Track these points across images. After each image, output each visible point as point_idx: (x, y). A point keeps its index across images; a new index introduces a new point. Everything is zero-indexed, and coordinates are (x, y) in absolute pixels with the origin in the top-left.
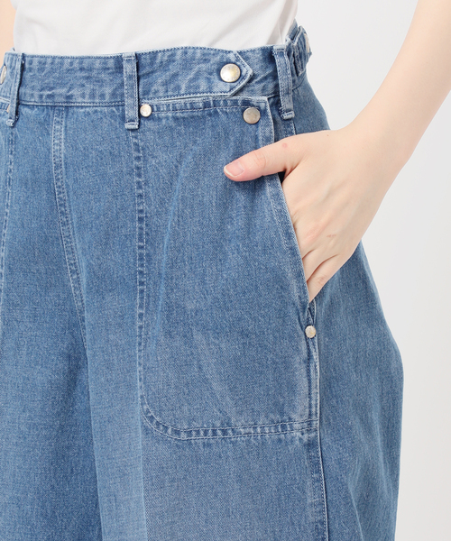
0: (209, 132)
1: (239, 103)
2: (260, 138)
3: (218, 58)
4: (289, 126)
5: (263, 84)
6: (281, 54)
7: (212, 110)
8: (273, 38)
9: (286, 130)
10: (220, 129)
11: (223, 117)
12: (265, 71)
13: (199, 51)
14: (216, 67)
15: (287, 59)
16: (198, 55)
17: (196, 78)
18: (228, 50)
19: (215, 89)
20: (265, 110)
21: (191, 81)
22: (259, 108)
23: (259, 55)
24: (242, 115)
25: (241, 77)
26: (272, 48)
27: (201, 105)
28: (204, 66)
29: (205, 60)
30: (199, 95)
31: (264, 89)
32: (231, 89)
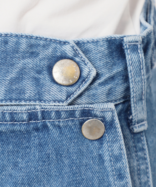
0: (35, 153)
1: (77, 114)
2: (107, 158)
3: (49, 51)
4: (139, 141)
5: (108, 87)
6: (134, 48)
7: (40, 123)
8: (122, 25)
9: (135, 147)
10: (50, 149)
11: (55, 133)
12: (110, 69)
13: (24, 41)
14: (46, 63)
15: (142, 55)
16: (23, 46)
17: (19, 78)
18: (63, 40)
19: (46, 97)
20: (113, 121)
21: (13, 81)
22: (103, 120)
23: (104, 48)
24: (81, 128)
25: (81, 79)
26: (121, 40)
27: (25, 117)
28: (30, 62)
29: (32, 53)
30: (23, 103)
31: (109, 93)
32: (68, 96)
